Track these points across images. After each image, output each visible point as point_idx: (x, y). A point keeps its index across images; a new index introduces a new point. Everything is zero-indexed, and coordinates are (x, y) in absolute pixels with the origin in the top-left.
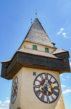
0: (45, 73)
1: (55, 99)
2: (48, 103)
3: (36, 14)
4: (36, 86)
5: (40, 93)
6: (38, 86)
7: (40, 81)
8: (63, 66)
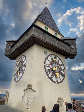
0: (54, 55)
1: (62, 80)
2: (57, 83)
3: (46, 3)
4: (47, 65)
5: (50, 73)
6: (48, 65)
7: (50, 61)
8: (70, 51)
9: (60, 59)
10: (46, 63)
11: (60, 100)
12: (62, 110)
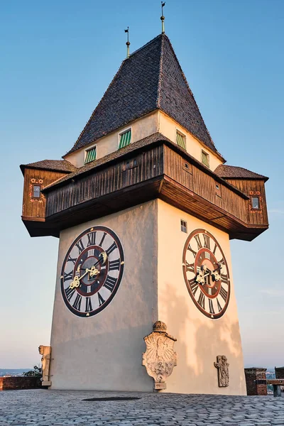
0: (204, 231)
1: (223, 307)
2: (212, 316)
4: (189, 265)
5: (196, 289)
7: (195, 253)
8: (249, 220)
9: (217, 244)
10: (187, 259)
11: (220, 362)
12: (226, 386)
